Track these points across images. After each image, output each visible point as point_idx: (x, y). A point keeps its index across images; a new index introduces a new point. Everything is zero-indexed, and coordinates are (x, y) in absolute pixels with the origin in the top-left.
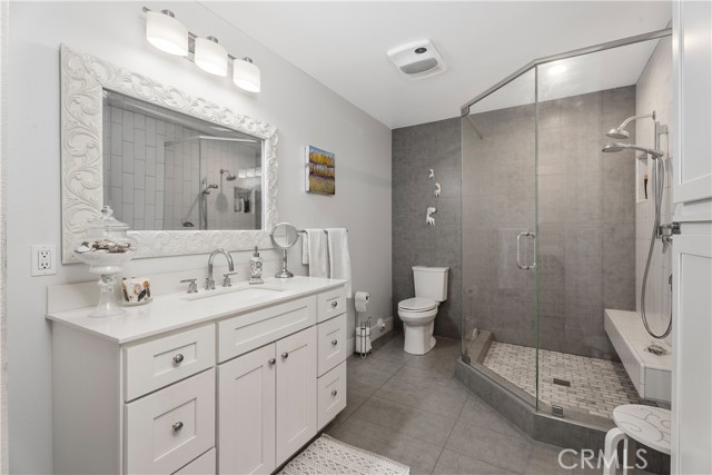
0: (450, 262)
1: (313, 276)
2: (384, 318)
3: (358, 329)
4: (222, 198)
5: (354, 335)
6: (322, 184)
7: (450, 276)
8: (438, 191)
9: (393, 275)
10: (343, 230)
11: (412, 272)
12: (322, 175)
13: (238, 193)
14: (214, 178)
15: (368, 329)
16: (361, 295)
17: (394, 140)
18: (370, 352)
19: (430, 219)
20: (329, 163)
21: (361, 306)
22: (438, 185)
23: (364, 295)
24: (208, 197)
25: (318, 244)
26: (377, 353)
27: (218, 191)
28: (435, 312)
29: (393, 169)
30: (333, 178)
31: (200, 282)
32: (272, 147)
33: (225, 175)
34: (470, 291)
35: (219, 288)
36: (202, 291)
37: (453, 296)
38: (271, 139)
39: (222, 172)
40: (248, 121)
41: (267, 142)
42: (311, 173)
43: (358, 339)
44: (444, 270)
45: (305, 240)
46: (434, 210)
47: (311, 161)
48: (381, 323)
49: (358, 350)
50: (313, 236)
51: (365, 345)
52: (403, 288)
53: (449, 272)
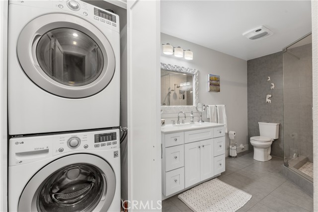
0: (280, 121)
1: (212, 122)
2: (244, 144)
3: (231, 146)
4: (175, 94)
5: (229, 149)
6: (215, 88)
7: (280, 128)
8: (273, 87)
9: (248, 126)
10: (224, 106)
11: (258, 124)
12: (215, 85)
13: (181, 92)
14: (172, 87)
15: (235, 147)
16: (232, 133)
17: (248, 65)
18: (236, 157)
19: (268, 100)
20: (217, 80)
21: (232, 137)
22: (273, 84)
23: (233, 132)
24: (171, 94)
25: (213, 111)
26: (240, 158)
27: (174, 92)
28: (271, 143)
29: (248, 78)
30: (219, 85)
31: (176, 121)
32: (196, 77)
33: (176, 86)
34: (293, 135)
35: (181, 124)
36: (176, 124)
37: (282, 137)
38: (196, 74)
39: (175, 85)
40: (188, 70)
41: (195, 76)
42: (210, 84)
43: (231, 150)
44: (276, 124)
45: (208, 109)
46: (270, 96)
47: (210, 80)
48: (242, 146)
49: (231, 155)
50: (211, 108)
51: (234, 153)
52: (254, 131)
53: (280, 125)
